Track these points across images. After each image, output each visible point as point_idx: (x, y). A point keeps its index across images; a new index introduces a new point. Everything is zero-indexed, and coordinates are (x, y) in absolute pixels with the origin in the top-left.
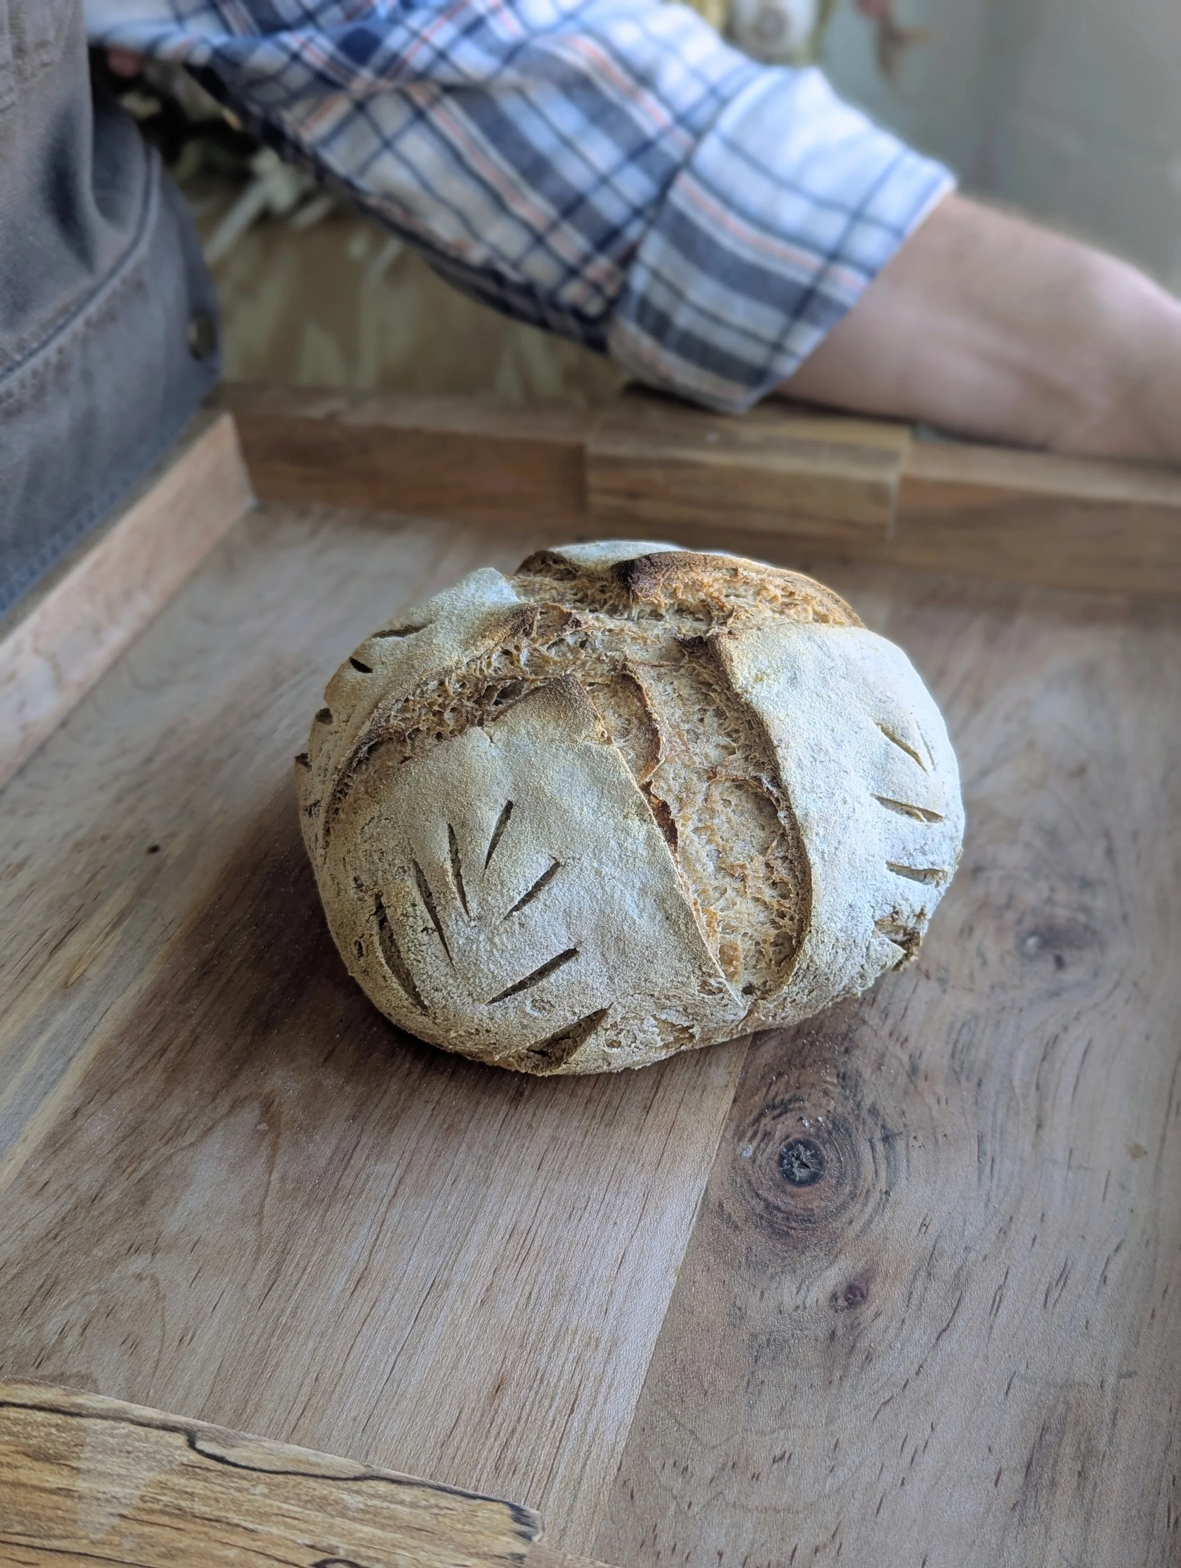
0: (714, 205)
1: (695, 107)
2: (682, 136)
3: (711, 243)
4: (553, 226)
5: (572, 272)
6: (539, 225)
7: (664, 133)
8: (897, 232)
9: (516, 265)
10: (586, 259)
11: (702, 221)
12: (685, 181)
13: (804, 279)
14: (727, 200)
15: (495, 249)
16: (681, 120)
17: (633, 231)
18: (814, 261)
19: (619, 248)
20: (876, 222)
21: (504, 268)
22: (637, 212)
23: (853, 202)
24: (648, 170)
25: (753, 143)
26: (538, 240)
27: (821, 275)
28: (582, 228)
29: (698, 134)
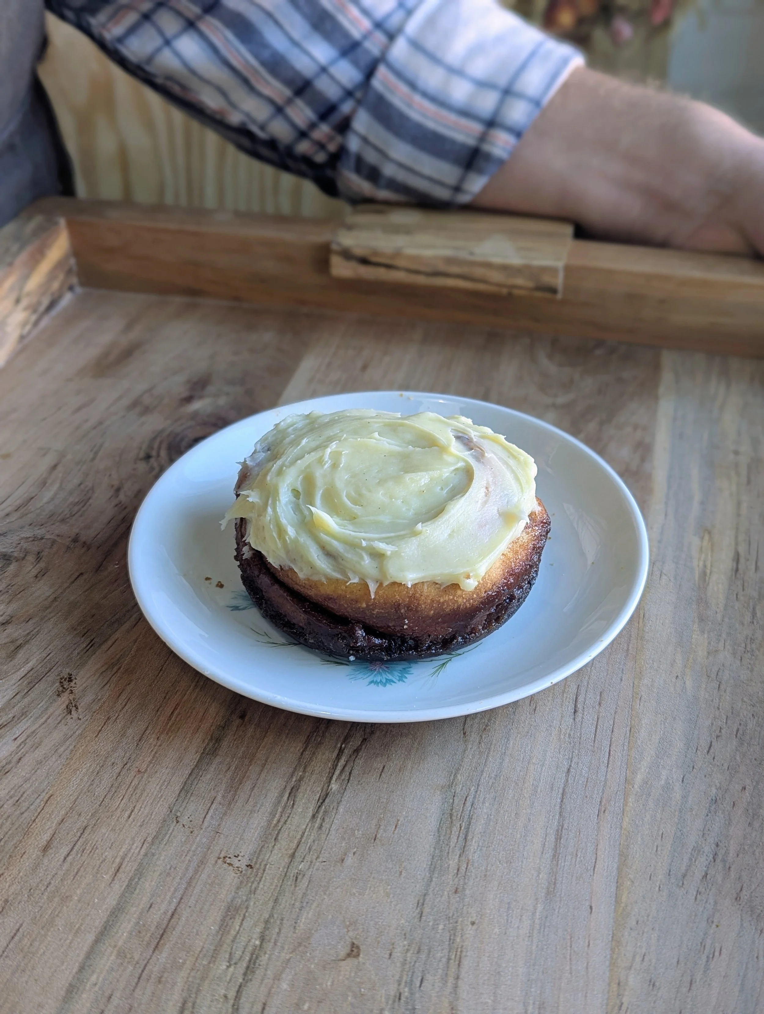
0: (404, 88)
1: (389, 16)
2: (380, 37)
3: (403, 117)
4: (289, 101)
5: (303, 135)
6: (279, 100)
7: (367, 36)
8: (537, 103)
9: (262, 127)
10: (313, 126)
11: (397, 101)
12: (382, 71)
13: (471, 142)
14: (413, 85)
15: (248, 115)
16: (379, 25)
17: (346, 108)
18: (477, 128)
19: (336, 118)
20: (520, 96)
21: (255, 129)
22: (349, 94)
23: (503, 81)
24: (355, 63)
25: (430, 43)
26: (279, 110)
27: (483, 138)
28: (310, 103)
29: (391, 37)
